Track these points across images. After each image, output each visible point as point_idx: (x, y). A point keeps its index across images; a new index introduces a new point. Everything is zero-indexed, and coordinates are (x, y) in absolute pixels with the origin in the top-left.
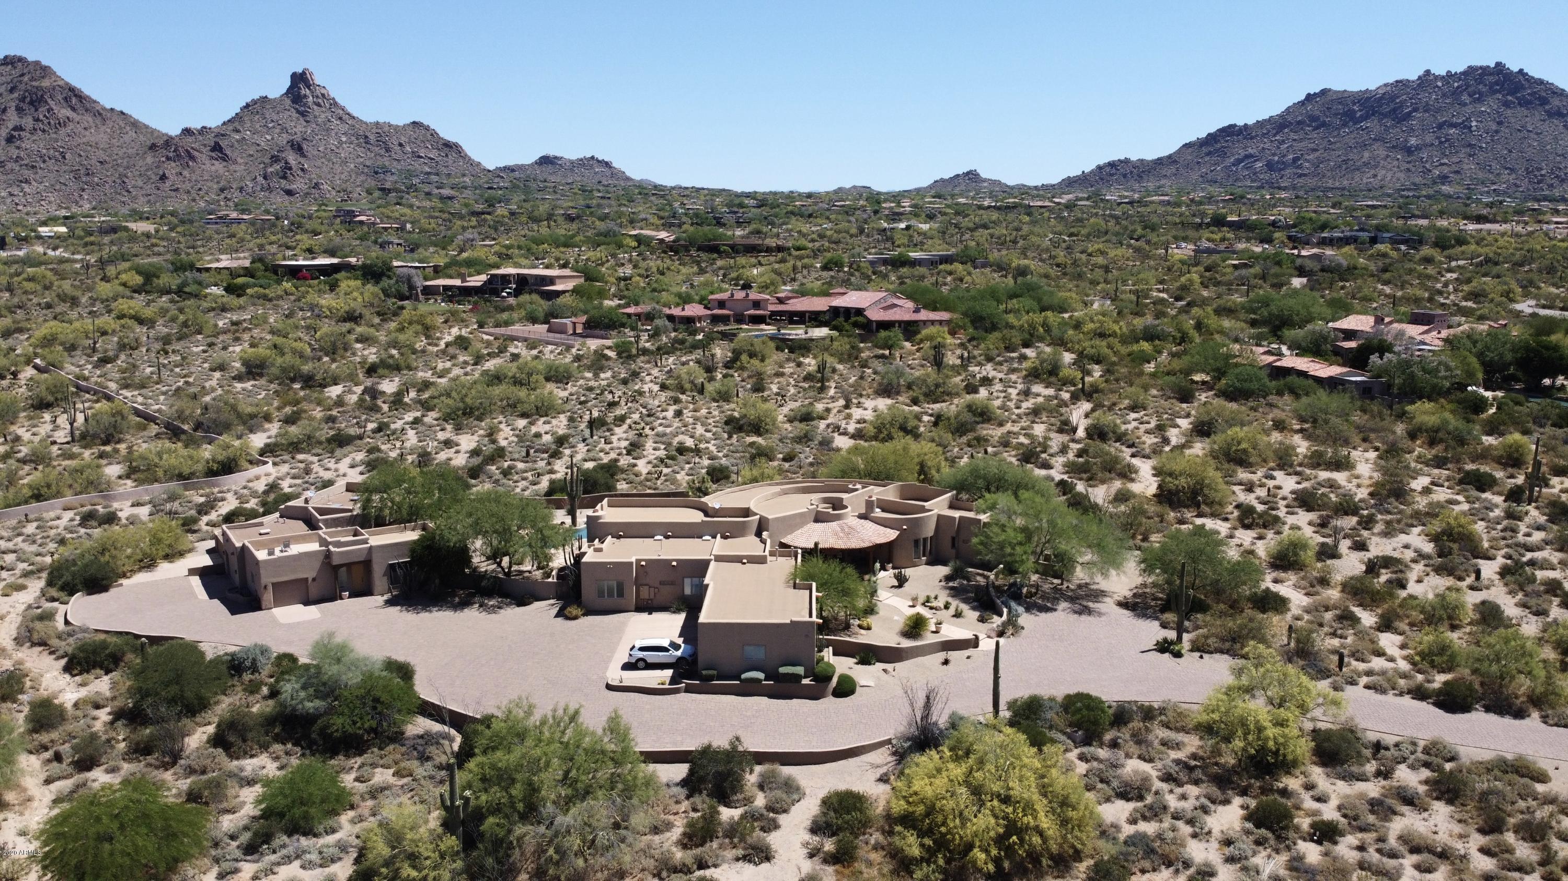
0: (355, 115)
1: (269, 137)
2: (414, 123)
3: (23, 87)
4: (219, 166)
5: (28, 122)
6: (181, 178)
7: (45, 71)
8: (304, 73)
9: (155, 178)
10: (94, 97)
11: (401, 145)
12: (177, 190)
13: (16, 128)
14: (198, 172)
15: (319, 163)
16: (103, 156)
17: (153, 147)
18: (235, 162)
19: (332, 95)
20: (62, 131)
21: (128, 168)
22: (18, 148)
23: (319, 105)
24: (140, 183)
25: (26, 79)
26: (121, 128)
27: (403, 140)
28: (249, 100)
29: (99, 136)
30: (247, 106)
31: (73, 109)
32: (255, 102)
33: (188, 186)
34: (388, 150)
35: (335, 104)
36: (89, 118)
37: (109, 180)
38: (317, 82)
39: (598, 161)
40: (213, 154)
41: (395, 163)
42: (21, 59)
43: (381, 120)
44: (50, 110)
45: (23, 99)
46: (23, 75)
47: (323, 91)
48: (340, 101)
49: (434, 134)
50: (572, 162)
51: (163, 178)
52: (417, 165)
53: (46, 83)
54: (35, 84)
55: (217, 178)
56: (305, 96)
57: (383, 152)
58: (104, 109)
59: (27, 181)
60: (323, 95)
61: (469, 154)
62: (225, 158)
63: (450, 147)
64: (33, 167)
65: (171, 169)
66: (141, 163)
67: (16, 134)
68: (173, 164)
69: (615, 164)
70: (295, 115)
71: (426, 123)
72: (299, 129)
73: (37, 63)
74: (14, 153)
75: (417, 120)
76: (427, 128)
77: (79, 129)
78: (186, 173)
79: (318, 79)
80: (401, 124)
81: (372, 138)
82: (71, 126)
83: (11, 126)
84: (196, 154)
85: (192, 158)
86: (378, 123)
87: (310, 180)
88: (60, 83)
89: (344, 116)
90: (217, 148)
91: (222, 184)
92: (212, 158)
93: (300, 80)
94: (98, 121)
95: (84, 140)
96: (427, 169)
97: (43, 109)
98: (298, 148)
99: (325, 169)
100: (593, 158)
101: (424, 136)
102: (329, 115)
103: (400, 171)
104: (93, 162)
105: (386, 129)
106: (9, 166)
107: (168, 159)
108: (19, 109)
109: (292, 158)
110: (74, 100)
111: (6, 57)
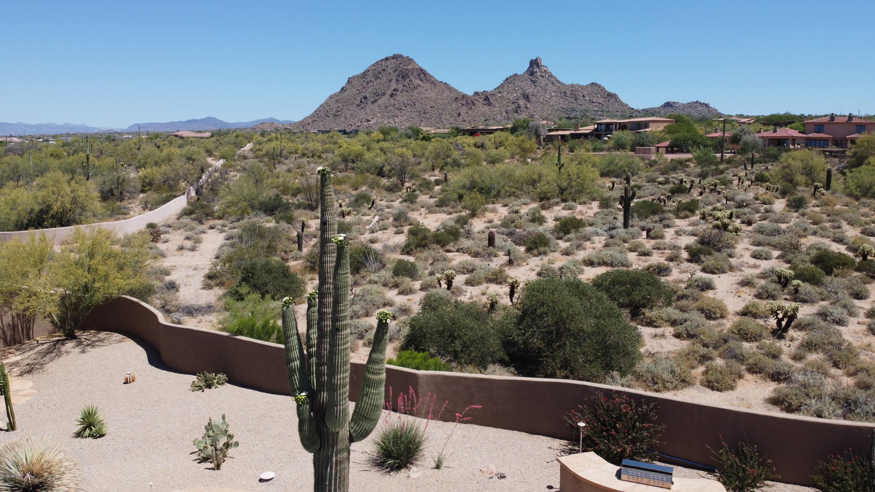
0: (561, 81)
1: (515, 95)
2: (592, 83)
3: (399, 69)
4: (486, 108)
5: (400, 87)
6: (467, 115)
7: (410, 61)
8: (537, 59)
9: (455, 115)
10: (432, 74)
11: (584, 96)
12: (464, 121)
13: (394, 90)
14: (476, 111)
15: (536, 105)
16: (432, 103)
17: (456, 99)
18: (495, 106)
19: (550, 71)
20: (415, 92)
21: (443, 110)
22: (394, 99)
23: (542, 77)
24: (448, 118)
25: (401, 65)
26: (443, 90)
27: (585, 93)
28: (508, 76)
29: (431, 94)
30: (507, 79)
31: (421, 80)
32: (511, 77)
33: (470, 119)
34: (576, 99)
35: (551, 76)
36: (428, 85)
37: (434, 116)
38: (543, 64)
39: (701, 103)
40: (484, 102)
41: (579, 106)
42: (401, 56)
43: (574, 83)
44: (410, 80)
45: (398, 76)
46: (400, 64)
47: (546, 69)
48: (554, 74)
49: (603, 89)
50: (684, 105)
51: (459, 114)
52: (591, 107)
53: (410, 67)
54: (405, 67)
55: (485, 114)
56: (536, 72)
57: (573, 100)
58: (436, 80)
59: (397, 116)
60: (545, 71)
61: (622, 99)
62: (490, 104)
63: (611, 96)
64: (400, 109)
65: (463, 110)
66: (450, 107)
67: (394, 92)
68: (464, 108)
69: (711, 105)
70: (530, 82)
71: (599, 83)
72: (532, 89)
73: (408, 57)
74: (392, 102)
75: (594, 82)
76: (599, 86)
77: (423, 90)
78: (470, 112)
79: (544, 62)
80: (585, 84)
81: (568, 93)
82: (420, 89)
83: (392, 89)
84: (476, 102)
85: (474, 104)
86: (572, 85)
87: (529, 113)
88: (416, 67)
89: (555, 81)
90: (487, 99)
91: (487, 117)
92: (484, 104)
93: (535, 63)
94: (433, 86)
95: (425, 96)
96: (597, 109)
97: (407, 80)
98: (526, 97)
99: (539, 109)
100: (697, 102)
101: (597, 90)
102: (547, 81)
103: (581, 111)
104: (428, 107)
105: (577, 88)
106: (390, 108)
107: (463, 105)
108: (397, 81)
109: (522, 102)
110: (422, 76)
111: (394, 55)
